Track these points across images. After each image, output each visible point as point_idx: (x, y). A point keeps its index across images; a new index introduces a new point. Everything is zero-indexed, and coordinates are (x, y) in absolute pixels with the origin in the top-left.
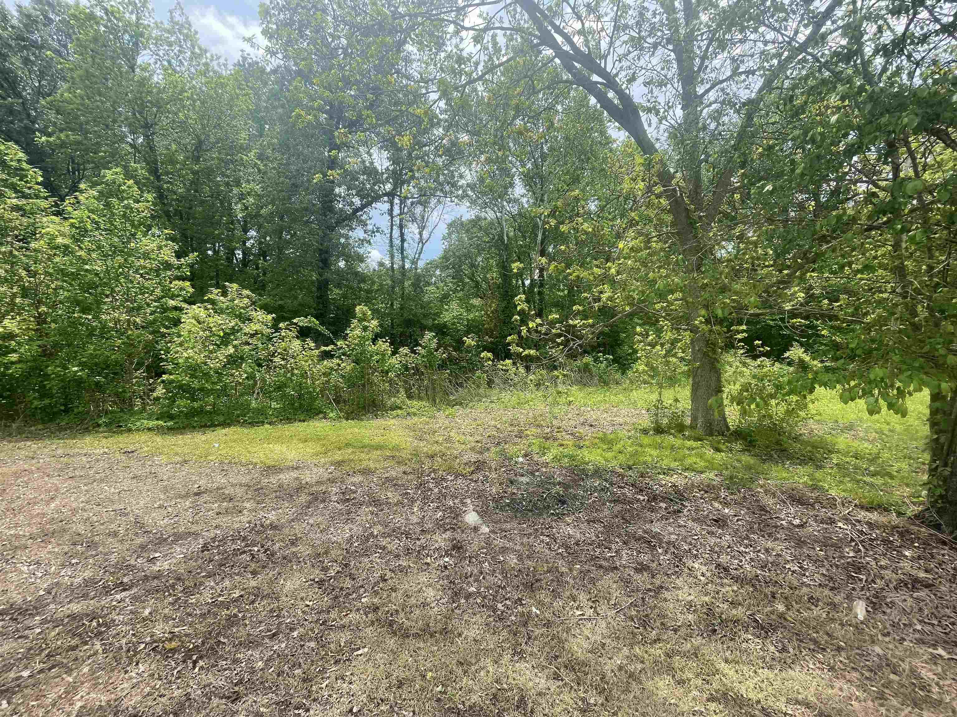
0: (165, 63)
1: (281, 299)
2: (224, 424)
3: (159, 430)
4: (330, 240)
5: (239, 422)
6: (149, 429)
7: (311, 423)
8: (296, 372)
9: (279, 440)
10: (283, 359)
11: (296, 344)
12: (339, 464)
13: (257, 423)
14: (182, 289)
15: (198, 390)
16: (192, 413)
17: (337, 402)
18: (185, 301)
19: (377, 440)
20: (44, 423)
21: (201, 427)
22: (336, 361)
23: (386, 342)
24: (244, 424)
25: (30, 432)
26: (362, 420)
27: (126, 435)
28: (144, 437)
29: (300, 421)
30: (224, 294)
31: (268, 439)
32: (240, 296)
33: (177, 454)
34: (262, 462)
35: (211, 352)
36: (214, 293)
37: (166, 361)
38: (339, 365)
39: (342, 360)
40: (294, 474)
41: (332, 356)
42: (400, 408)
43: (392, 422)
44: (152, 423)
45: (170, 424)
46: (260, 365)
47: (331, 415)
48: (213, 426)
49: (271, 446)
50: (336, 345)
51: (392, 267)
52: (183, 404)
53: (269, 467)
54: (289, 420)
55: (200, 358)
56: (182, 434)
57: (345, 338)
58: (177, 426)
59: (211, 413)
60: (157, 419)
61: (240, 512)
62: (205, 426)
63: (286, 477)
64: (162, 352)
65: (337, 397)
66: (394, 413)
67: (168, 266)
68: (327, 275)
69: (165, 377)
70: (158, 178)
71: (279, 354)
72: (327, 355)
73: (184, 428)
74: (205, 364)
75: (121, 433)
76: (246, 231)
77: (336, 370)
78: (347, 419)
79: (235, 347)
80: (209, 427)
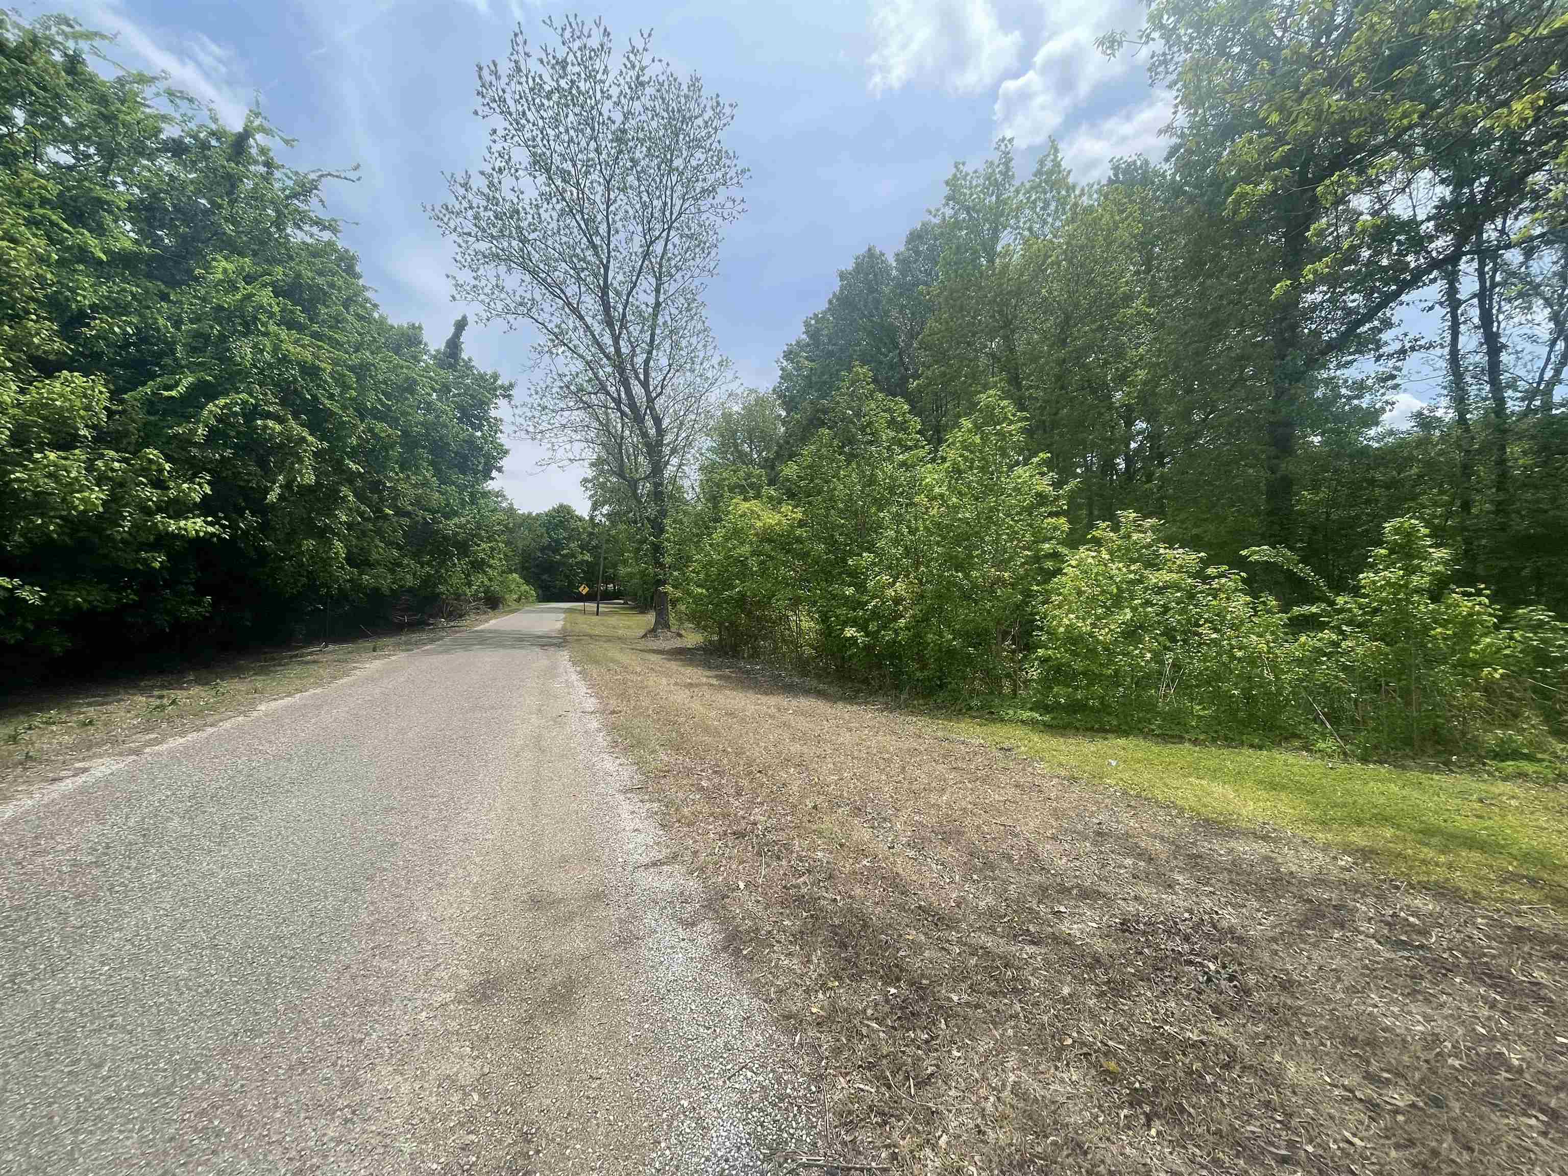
0: (1026, 233)
1: (1196, 525)
2: (1122, 731)
3: (1033, 723)
4: (1292, 400)
5: (1141, 731)
6: (1022, 722)
7: (1275, 753)
8: (1239, 654)
9: (1215, 774)
10: (1216, 630)
11: (1239, 604)
12: (1366, 854)
13: (1172, 737)
14: (1055, 528)
15: (1082, 673)
16: (1075, 707)
17: (1335, 717)
18: (1062, 543)
19: (1464, 824)
20: (924, 697)
21: (1087, 729)
22: (1328, 635)
23: (1479, 593)
24: (1147, 735)
25: (914, 706)
26: (1404, 767)
27: (999, 725)
28: (1020, 732)
29: (1252, 746)
30: (1116, 528)
31: (1195, 770)
32: (1140, 529)
33: (1060, 765)
34: (1192, 809)
35: (1099, 618)
36: (1102, 529)
37: (1041, 629)
38: (1336, 644)
39: (1342, 632)
40: (1263, 849)
41: (1322, 626)
42: (1530, 758)
43: (1502, 787)
44: (1026, 715)
45: (1047, 718)
46: (1174, 640)
47: (1321, 745)
48: (1102, 731)
49: (1204, 782)
50: (1332, 603)
51: (1462, 420)
52: (1061, 694)
53: (1206, 820)
54: (1230, 742)
55: (1085, 627)
56: (1062, 736)
57: (1356, 591)
58: (1055, 722)
59: (1099, 711)
60: (1031, 709)
61: (1169, 886)
62: (1092, 729)
63: (1245, 848)
64: (1038, 617)
65: (1331, 707)
66: (1510, 766)
67: (1042, 499)
68: (1287, 467)
69: (1041, 652)
70: (1019, 386)
71: (1206, 621)
72: (1310, 623)
73: (1064, 728)
74: (1091, 634)
75: (994, 721)
76: (1129, 423)
77: (1329, 655)
78: (1364, 760)
79: (1134, 609)
80: (1098, 731)
